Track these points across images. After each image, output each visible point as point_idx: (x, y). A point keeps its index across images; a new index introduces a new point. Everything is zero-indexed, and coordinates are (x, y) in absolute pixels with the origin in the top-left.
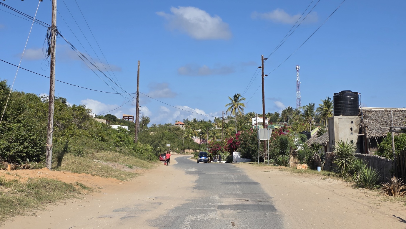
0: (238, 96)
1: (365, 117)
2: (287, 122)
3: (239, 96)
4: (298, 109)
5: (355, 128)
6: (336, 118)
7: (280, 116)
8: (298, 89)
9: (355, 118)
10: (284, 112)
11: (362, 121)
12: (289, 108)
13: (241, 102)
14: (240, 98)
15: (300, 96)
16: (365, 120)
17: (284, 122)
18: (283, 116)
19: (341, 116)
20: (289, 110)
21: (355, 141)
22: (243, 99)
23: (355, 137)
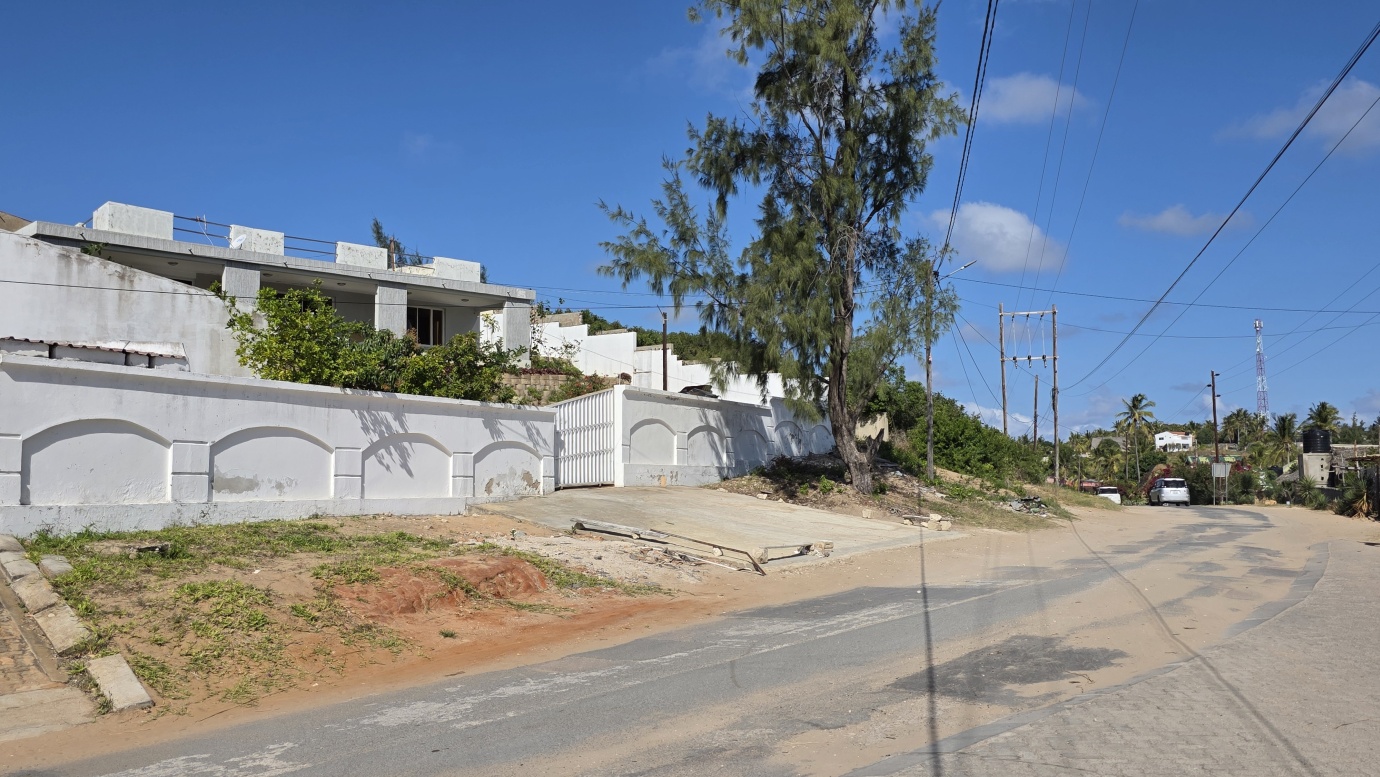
0: (1140, 398)
1: (1336, 454)
2: (1235, 441)
3: (1143, 398)
4: (1262, 415)
5: (1325, 464)
6: (1305, 456)
7: (1220, 429)
8: (1260, 370)
9: (1325, 455)
10: (1228, 421)
11: (1333, 459)
12: (1239, 411)
13: (1147, 410)
14: (1144, 402)
15: (1266, 387)
16: (1335, 458)
17: (1228, 442)
18: (1226, 430)
19: (1310, 454)
20: (1240, 415)
21: (1326, 477)
22: (1151, 404)
23: (1326, 474)
